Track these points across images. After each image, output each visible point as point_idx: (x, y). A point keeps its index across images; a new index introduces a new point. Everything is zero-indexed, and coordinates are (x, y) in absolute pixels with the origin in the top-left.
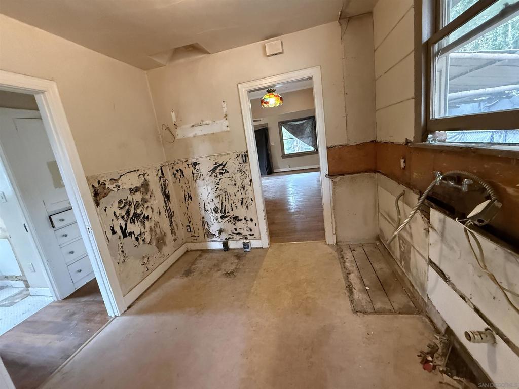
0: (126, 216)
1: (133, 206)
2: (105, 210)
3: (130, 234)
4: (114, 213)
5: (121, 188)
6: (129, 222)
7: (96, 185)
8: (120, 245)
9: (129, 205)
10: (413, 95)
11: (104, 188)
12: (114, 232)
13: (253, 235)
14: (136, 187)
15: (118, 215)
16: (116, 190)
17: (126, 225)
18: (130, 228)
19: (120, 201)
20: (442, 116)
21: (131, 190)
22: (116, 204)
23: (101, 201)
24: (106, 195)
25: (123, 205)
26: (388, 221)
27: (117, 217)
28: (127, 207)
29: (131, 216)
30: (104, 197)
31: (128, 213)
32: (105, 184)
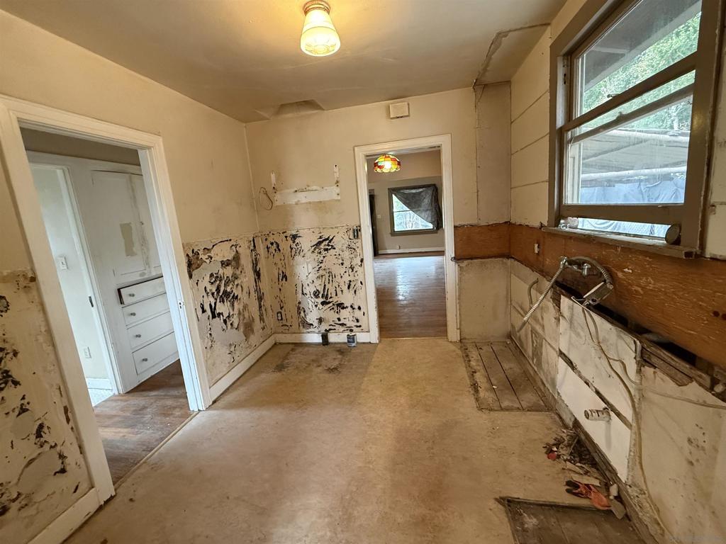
0: (215, 293)
1: (223, 282)
2: (197, 283)
3: (219, 314)
4: (205, 288)
5: (213, 259)
6: (218, 300)
7: (191, 254)
8: (209, 327)
9: (220, 281)
10: (547, 178)
11: (198, 258)
12: (204, 311)
13: (360, 326)
14: (228, 260)
15: (208, 291)
16: (208, 261)
17: (215, 304)
18: (221, 308)
19: (212, 275)
20: (575, 202)
21: (223, 263)
22: (207, 278)
23: (194, 273)
24: (199, 266)
25: (214, 279)
26: (520, 314)
27: (208, 293)
28: (218, 282)
29: (221, 294)
30: (197, 268)
31: (218, 289)
32: (198, 254)
